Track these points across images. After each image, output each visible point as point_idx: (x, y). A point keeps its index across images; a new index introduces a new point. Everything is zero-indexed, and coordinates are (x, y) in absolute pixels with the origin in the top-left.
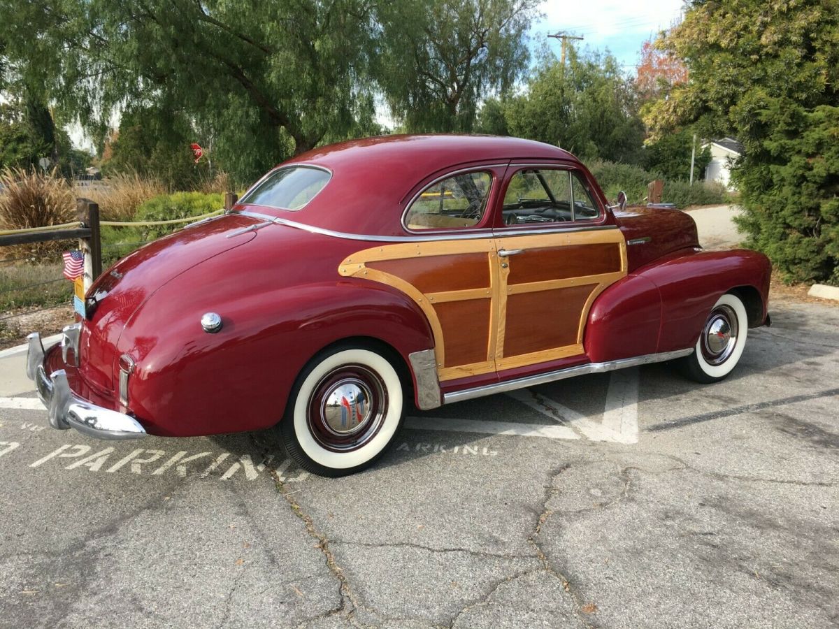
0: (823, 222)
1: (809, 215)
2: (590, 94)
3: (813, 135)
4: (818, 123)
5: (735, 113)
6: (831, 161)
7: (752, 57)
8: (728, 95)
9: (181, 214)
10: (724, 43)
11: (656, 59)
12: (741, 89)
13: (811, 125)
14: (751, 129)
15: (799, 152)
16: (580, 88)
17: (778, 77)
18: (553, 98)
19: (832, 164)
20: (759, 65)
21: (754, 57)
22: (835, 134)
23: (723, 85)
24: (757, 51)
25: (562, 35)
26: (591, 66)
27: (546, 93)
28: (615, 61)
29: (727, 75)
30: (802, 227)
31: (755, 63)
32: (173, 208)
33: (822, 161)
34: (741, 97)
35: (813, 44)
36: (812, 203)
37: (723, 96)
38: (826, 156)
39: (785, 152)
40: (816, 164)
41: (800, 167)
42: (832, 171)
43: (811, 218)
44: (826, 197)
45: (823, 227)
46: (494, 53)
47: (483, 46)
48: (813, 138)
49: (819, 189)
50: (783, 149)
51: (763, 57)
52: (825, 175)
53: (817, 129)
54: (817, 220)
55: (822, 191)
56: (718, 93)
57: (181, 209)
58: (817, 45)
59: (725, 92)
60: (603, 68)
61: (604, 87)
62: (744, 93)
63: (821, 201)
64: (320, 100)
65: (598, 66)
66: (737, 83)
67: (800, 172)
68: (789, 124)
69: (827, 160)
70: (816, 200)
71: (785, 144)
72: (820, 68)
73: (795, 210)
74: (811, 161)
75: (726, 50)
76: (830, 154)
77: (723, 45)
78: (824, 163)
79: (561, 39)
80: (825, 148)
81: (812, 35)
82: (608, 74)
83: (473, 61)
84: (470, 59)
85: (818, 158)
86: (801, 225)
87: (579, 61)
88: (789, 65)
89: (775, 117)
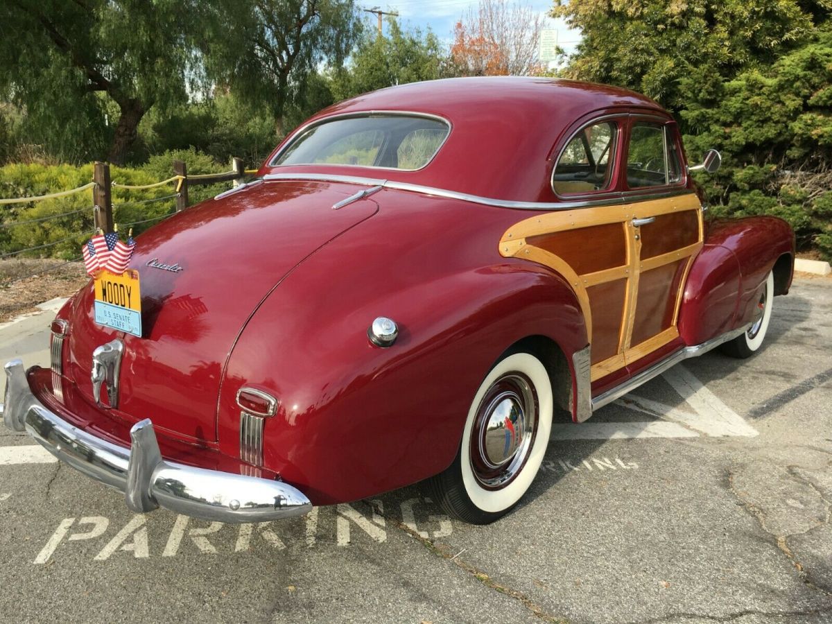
0: (734, 188)
1: (717, 184)
2: (414, 70)
3: (734, 103)
4: (734, 92)
5: (648, 83)
6: (751, 129)
7: (659, 26)
8: (641, 65)
9: (19, 190)
10: (631, 11)
11: (468, 39)
12: (652, 59)
13: (727, 94)
14: (661, 98)
15: (717, 121)
16: (404, 65)
17: (687, 47)
18: (379, 73)
19: (751, 133)
20: (665, 35)
21: (660, 27)
22: (759, 103)
23: (635, 54)
24: (662, 21)
25: (377, 10)
26: (414, 43)
27: (372, 68)
28: (436, 39)
29: (640, 44)
30: (712, 196)
31: (660, 33)
32: (7, 183)
33: (740, 130)
34: (651, 66)
35: (715, 16)
36: (725, 171)
37: (636, 65)
38: (744, 125)
39: (705, 121)
40: (734, 133)
41: (718, 137)
42: (751, 140)
43: (719, 187)
44: (737, 166)
45: (732, 195)
46: (326, 20)
47: (314, 14)
48: (735, 107)
49: (733, 157)
50: (702, 119)
51: (668, 27)
52: (744, 143)
53: (733, 98)
54: (725, 188)
55: (736, 160)
56: (630, 61)
57: (19, 184)
58: (719, 17)
59: (638, 61)
60: (425, 45)
61: (428, 64)
62: (655, 62)
63: (734, 170)
64: (160, 61)
65: (420, 43)
66: (650, 54)
67: (719, 141)
68: (710, 93)
69: (746, 129)
70: (729, 169)
71: (706, 112)
72: (723, 40)
73: (707, 179)
74: (728, 130)
75: (632, 19)
76: (749, 122)
77: (630, 14)
78: (742, 132)
79: (377, 14)
80: (744, 117)
81: (713, 7)
82: (430, 51)
83: (304, 30)
84: (300, 27)
85: (735, 127)
86: (711, 193)
87: (402, 37)
88: (697, 35)
89: (696, 86)
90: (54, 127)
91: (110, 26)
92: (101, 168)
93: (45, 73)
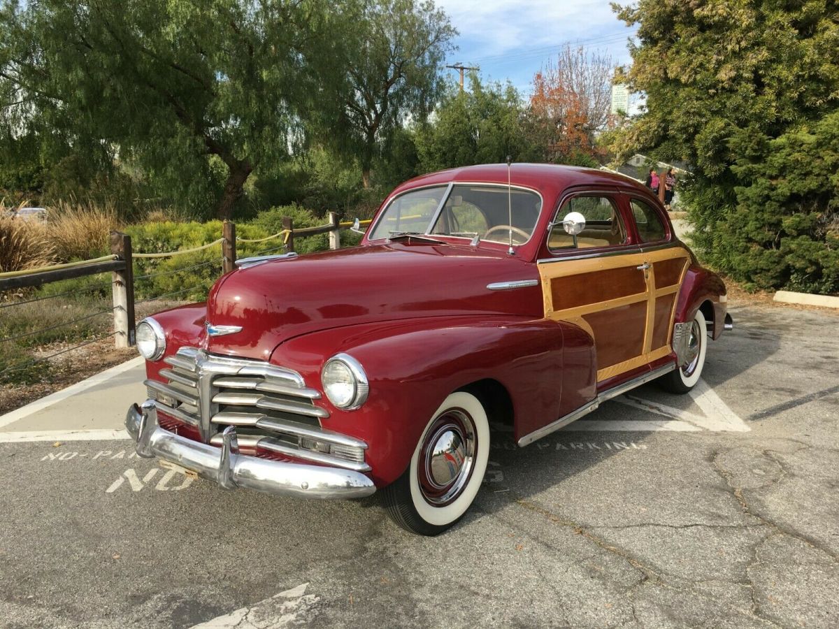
0: (783, 234)
1: (769, 230)
2: (495, 122)
3: (778, 159)
4: (779, 149)
5: (701, 141)
6: (794, 182)
7: (710, 91)
8: (693, 125)
9: (157, 244)
10: (684, 79)
11: (547, 89)
12: (704, 120)
13: (772, 151)
14: (714, 155)
15: (763, 175)
16: (485, 117)
17: (737, 109)
18: (460, 125)
19: (795, 185)
20: (716, 99)
21: (712, 91)
22: (799, 159)
23: (688, 116)
24: (714, 86)
25: (459, 66)
26: (494, 96)
27: (454, 121)
28: (516, 91)
29: (692, 107)
30: (764, 241)
31: (712, 97)
32: (148, 238)
33: (785, 182)
34: (703, 126)
35: (763, 80)
36: (774, 219)
37: (689, 126)
38: (788, 178)
39: (752, 174)
40: (779, 186)
41: (766, 188)
42: (795, 191)
43: (771, 233)
44: (785, 214)
45: (783, 240)
46: (411, 81)
47: (400, 76)
48: (778, 162)
49: (780, 206)
50: (750, 172)
51: (719, 91)
52: (789, 194)
53: (778, 154)
54: (776, 234)
55: (783, 209)
56: (684, 123)
57: (157, 239)
58: (766, 80)
59: (691, 122)
60: (505, 98)
61: (508, 116)
62: (706, 123)
63: (782, 217)
64: (267, 128)
65: (500, 95)
66: (701, 116)
67: (766, 192)
68: (755, 151)
69: (790, 181)
70: (777, 217)
71: (753, 167)
72: (770, 102)
73: (758, 226)
74: (774, 183)
75: (686, 85)
76: (793, 176)
77: (683, 81)
78: (787, 184)
79: (459, 70)
80: (788, 171)
81: (761, 72)
82: (509, 103)
83: (391, 91)
84: (387, 89)
85: (780, 180)
86: (763, 239)
87: (483, 91)
88: (745, 99)
89: (743, 144)
90: (178, 187)
91: (227, 100)
92: (229, 226)
93: (172, 142)
